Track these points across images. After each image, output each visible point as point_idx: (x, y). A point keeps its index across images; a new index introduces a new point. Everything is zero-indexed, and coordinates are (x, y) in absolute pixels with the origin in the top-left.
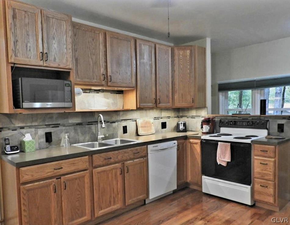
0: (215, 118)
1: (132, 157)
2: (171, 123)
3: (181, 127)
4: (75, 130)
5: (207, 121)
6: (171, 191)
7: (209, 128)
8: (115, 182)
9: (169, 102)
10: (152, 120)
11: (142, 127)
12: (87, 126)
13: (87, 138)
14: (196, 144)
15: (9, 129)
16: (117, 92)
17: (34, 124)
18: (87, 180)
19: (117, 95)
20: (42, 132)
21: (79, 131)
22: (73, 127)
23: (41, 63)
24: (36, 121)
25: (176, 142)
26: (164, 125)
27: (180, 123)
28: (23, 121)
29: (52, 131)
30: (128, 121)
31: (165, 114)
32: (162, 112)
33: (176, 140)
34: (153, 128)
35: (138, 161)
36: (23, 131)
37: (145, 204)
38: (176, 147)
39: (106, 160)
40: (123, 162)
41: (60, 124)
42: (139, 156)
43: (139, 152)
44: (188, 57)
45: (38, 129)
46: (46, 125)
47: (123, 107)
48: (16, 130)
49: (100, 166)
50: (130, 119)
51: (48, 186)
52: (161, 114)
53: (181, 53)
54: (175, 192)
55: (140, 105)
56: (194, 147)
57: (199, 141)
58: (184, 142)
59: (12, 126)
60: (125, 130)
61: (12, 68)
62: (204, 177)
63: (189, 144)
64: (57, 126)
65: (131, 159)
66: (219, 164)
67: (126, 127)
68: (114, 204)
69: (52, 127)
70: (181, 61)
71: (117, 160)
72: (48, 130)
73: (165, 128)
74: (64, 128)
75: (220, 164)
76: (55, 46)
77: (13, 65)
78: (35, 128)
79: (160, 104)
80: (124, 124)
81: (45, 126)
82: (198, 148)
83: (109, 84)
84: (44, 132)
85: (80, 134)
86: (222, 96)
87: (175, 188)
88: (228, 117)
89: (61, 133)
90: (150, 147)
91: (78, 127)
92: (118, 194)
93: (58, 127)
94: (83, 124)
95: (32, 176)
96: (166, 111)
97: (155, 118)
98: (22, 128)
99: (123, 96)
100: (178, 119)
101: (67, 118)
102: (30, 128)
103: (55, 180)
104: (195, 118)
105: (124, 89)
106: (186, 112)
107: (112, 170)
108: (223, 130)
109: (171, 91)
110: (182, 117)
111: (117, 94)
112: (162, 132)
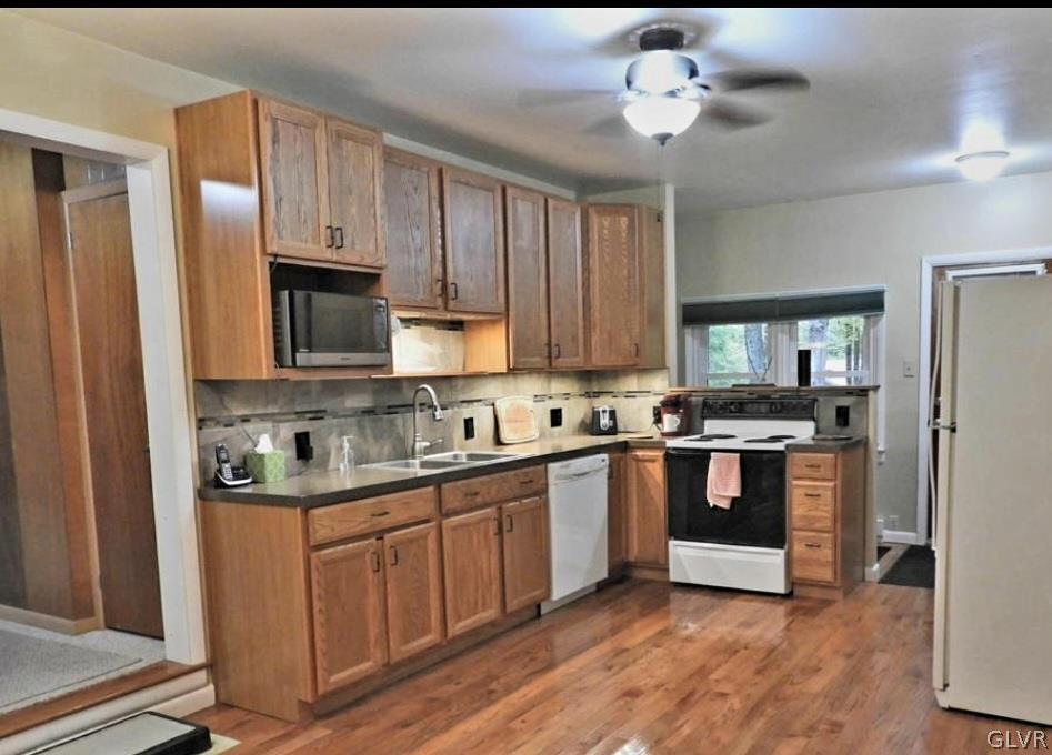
0: (690, 396)
1: (517, 492)
2: (575, 411)
3: (605, 421)
4: (361, 428)
5: (673, 404)
6: (591, 586)
7: (679, 420)
8: (484, 554)
9: (577, 355)
10: (530, 404)
11: (510, 421)
12: (386, 416)
13: (387, 449)
14: (653, 460)
15: (218, 423)
16: (450, 326)
17: (271, 410)
18: (432, 545)
19: (451, 332)
20: (288, 431)
21: (368, 431)
22: (353, 420)
23: (329, 254)
24: (275, 402)
25: (605, 456)
26: (556, 418)
27: (601, 409)
28: (247, 401)
29: (310, 430)
30: (476, 404)
31: (558, 386)
32: (549, 382)
33: (605, 453)
34: (534, 423)
35: (532, 502)
36: (249, 427)
37: (539, 615)
38: (606, 470)
39: (469, 498)
40: (499, 504)
41: (325, 411)
42: (530, 492)
43: (531, 481)
44: (624, 235)
45: (281, 425)
46: (297, 413)
47: (464, 366)
48: (231, 425)
49: (456, 513)
50: (480, 400)
51: (359, 555)
52: (549, 388)
53: (606, 224)
54: (601, 587)
55: (515, 362)
56: (645, 467)
57: (660, 454)
58: (620, 459)
59: (226, 414)
60: (469, 428)
61: (271, 264)
62: (672, 543)
63: (634, 463)
64: (318, 415)
65: (515, 499)
66: (711, 505)
67: (472, 419)
68: (484, 609)
69: (311, 419)
70: (607, 243)
71: (488, 499)
72: (302, 426)
73: (560, 424)
74: (336, 420)
75: (715, 506)
76: (354, 210)
77: (272, 259)
78: (275, 421)
79: (560, 360)
80: (467, 412)
81: (294, 417)
82: (657, 472)
83: (452, 304)
84: (293, 433)
85: (371, 440)
86: (693, 336)
87: (604, 575)
88: (723, 394)
89: (330, 434)
90: (553, 467)
91: (367, 420)
92: (491, 584)
93: (322, 418)
94: (378, 410)
95: (333, 529)
96: (560, 379)
97: (538, 398)
98: (245, 420)
99: (464, 335)
100: (587, 400)
101: (342, 394)
102: (263, 420)
103: (373, 540)
104: (634, 397)
105: (465, 317)
106: (610, 382)
107: (480, 521)
108: (711, 426)
109: (581, 323)
110: (597, 394)
111: (450, 329)
112: (552, 435)
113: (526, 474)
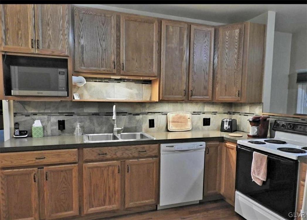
0: (269, 117)
1: (136, 155)
3: (226, 126)
4: (91, 120)
5: (255, 122)
6: (197, 201)
7: (256, 130)
8: (111, 181)
9: (207, 95)
10: (189, 115)
11: (173, 122)
12: (104, 117)
14: (232, 149)
15: (22, 115)
16: (143, 82)
17: (46, 111)
18: (75, 174)
19: (144, 85)
20: (54, 119)
21: (95, 121)
22: (88, 117)
23: (33, 51)
24: (49, 108)
26: (207, 122)
27: (225, 120)
28: (36, 108)
29: (65, 119)
30: (156, 114)
31: (208, 108)
32: (204, 107)
35: (145, 160)
36: (35, 117)
38: (204, 150)
39: (100, 156)
40: (123, 160)
41: (74, 113)
42: (146, 156)
43: (146, 151)
44: (237, 38)
45: (51, 117)
46: (59, 113)
47: (151, 98)
48: (29, 116)
49: (92, 161)
50: (160, 113)
51: (29, 174)
53: (227, 34)
54: (201, 203)
59: (26, 112)
60: (152, 123)
61: (3, 56)
62: (237, 193)
63: (225, 148)
64: (71, 114)
65: (134, 158)
66: (253, 181)
67: (153, 120)
68: (110, 204)
69: (66, 115)
70: (227, 43)
71: (114, 156)
72: (61, 118)
73: (209, 124)
74: (78, 117)
76: (50, 32)
77: (4, 53)
78: (48, 116)
79: (193, 97)
80: (151, 117)
81: (59, 114)
83: (122, 72)
84: (57, 120)
85: (96, 124)
86: (302, 88)
87: (201, 198)
89: (75, 121)
91: (95, 118)
92: (115, 193)
93: (72, 115)
94: (100, 114)
95: (12, 162)
96: (211, 106)
97: (194, 113)
98: (35, 114)
99: (151, 86)
100: (228, 115)
101: (83, 107)
102: (42, 115)
103: (36, 169)
104: (248, 116)
105: (151, 79)
107: (109, 166)
108: (279, 135)
110: (234, 113)
111: (142, 83)
113: (144, 148)
